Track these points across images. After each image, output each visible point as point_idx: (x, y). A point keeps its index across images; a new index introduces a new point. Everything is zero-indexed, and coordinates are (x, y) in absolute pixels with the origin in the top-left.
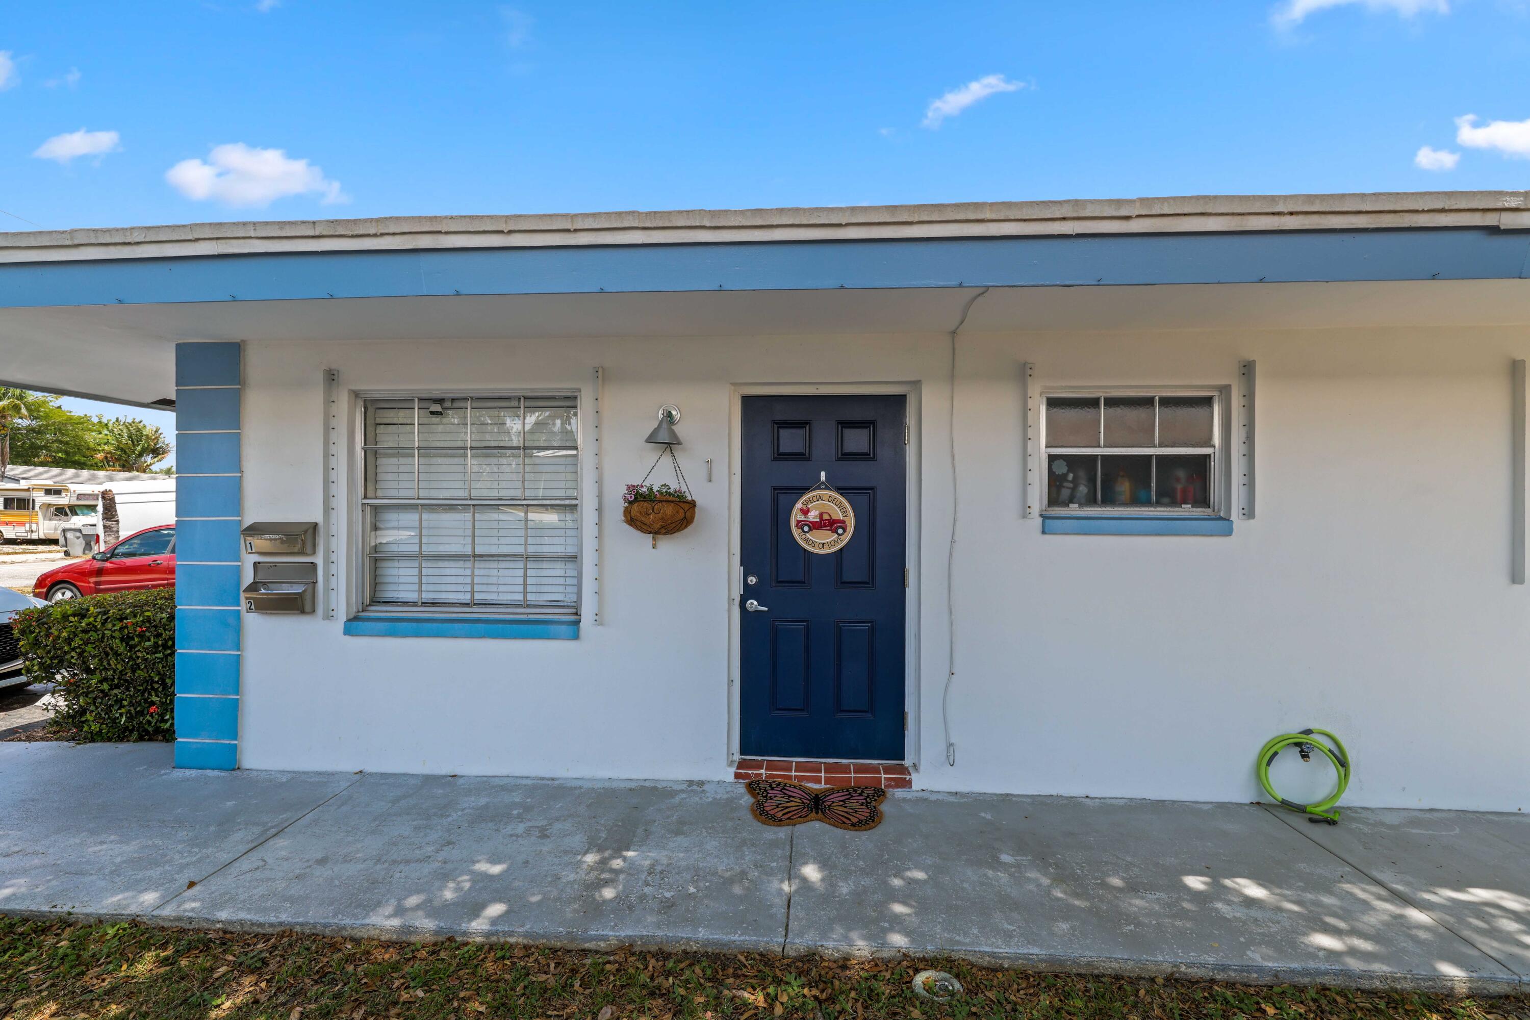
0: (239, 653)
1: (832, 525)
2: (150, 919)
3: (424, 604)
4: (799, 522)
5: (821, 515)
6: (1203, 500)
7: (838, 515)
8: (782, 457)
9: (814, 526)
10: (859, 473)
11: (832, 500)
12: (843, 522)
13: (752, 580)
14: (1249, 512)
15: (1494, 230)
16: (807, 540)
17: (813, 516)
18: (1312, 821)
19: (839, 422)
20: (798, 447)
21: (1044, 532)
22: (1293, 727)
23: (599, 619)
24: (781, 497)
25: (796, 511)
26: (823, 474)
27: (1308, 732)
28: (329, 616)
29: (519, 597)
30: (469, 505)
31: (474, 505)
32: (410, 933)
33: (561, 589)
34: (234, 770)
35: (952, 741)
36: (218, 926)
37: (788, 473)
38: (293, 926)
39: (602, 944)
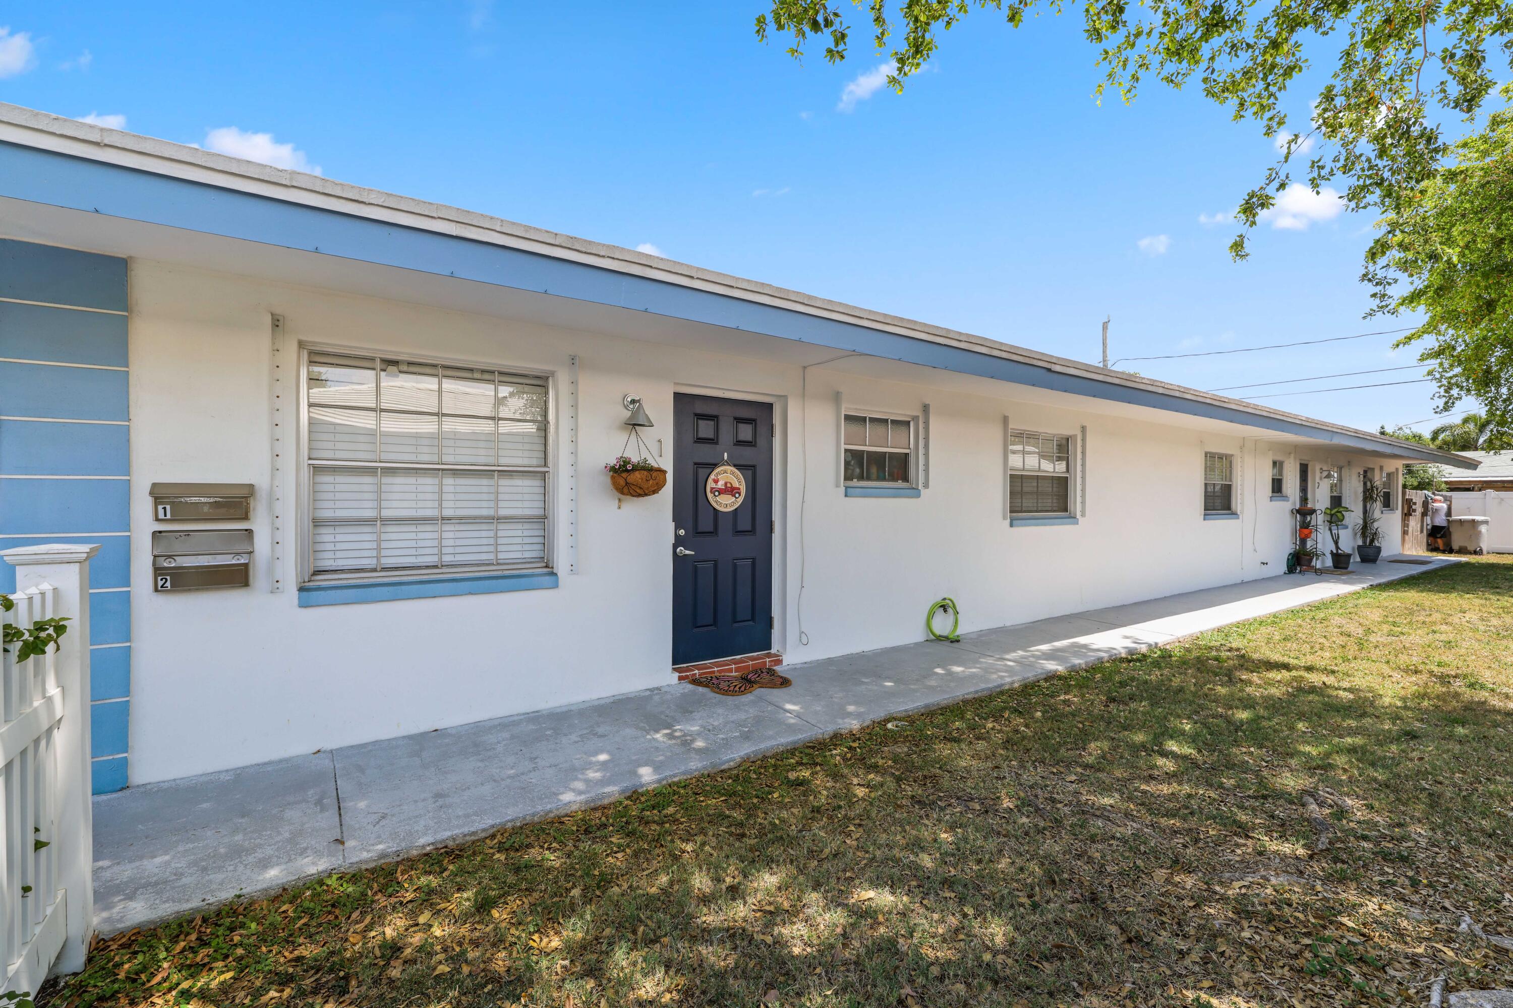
0: (128, 644)
1: (731, 490)
2: (349, 867)
3: (384, 569)
4: (712, 489)
5: (726, 484)
6: (906, 479)
7: (736, 484)
8: (700, 440)
9: (721, 492)
10: (747, 455)
11: (733, 473)
12: (739, 489)
13: (682, 532)
14: (926, 486)
15: (1049, 370)
16: (716, 502)
17: (721, 485)
18: (952, 642)
19: (735, 419)
20: (710, 434)
21: (846, 496)
22: (938, 599)
23: (573, 569)
24: (700, 470)
25: (710, 481)
26: (726, 454)
27: (945, 599)
28: (275, 587)
29: (491, 556)
30: (439, 470)
31: (443, 470)
32: (604, 798)
33: (519, 548)
34: (122, 789)
35: (803, 630)
36: (428, 848)
37: (704, 453)
38: (505, 825)
39: (732, 764)
